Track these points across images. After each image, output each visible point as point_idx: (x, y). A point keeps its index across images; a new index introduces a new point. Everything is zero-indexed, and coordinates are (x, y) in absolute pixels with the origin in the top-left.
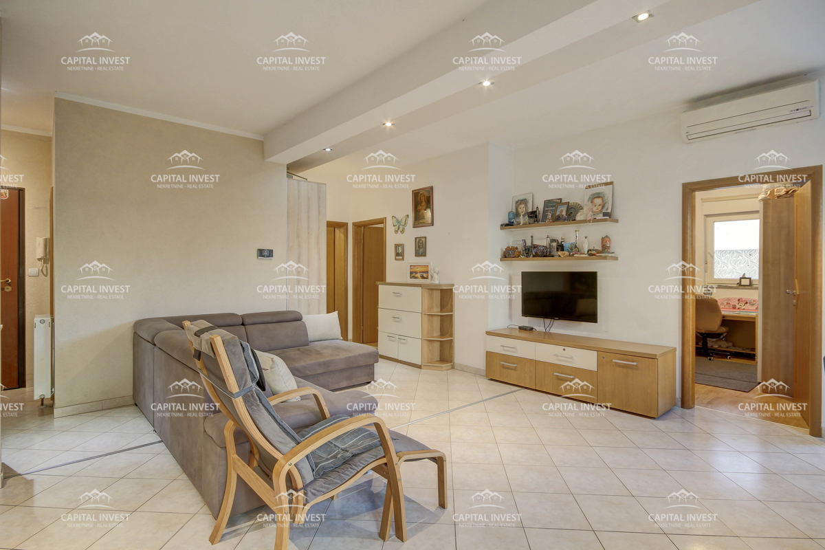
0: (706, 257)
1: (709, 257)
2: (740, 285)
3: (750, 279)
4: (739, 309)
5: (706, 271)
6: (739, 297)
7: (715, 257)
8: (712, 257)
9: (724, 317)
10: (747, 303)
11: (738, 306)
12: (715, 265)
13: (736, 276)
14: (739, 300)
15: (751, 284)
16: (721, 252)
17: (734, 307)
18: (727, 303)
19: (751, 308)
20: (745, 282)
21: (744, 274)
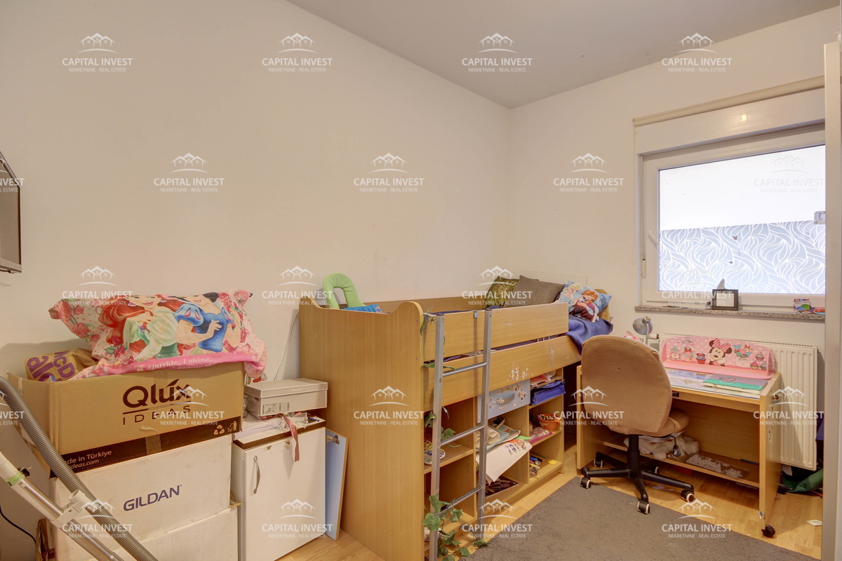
0: (643, 246)
1: (649, 244)
2: (713, 306)
3: (735, 292)
4: (711, 363)
5: (642, 276)
6: (712, 336)
7: (662, 246)
8: (656, 245)
9: (676, 394)
10: (729, 351)
11: (709, 358)
12: (662, 261)
13: (706, 287)
14: (711, 343)
15: (737, 306)
16: (673, 233)
17: (701, 361)
18: (686, 350)
19: (739, 364)
20: (725, 300)
21: (723, 282)
